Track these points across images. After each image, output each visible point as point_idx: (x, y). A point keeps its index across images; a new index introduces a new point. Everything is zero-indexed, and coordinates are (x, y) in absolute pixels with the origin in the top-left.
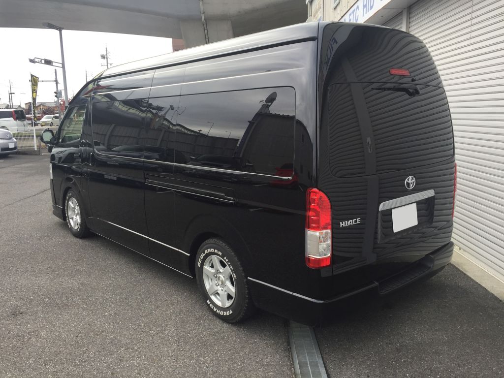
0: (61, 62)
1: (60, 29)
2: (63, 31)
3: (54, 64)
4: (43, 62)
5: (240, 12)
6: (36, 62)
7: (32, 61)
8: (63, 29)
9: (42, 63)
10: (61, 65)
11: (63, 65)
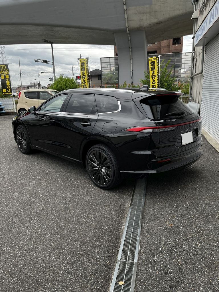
1: (52, 43)
2: (53, 44)
3: (48, 62)
4: (42, 61)
5: (150, 25)
6: (39, 62)
8: (53, 42)
9: (41, 62)
10: (52, 63)
11: (53, 63)
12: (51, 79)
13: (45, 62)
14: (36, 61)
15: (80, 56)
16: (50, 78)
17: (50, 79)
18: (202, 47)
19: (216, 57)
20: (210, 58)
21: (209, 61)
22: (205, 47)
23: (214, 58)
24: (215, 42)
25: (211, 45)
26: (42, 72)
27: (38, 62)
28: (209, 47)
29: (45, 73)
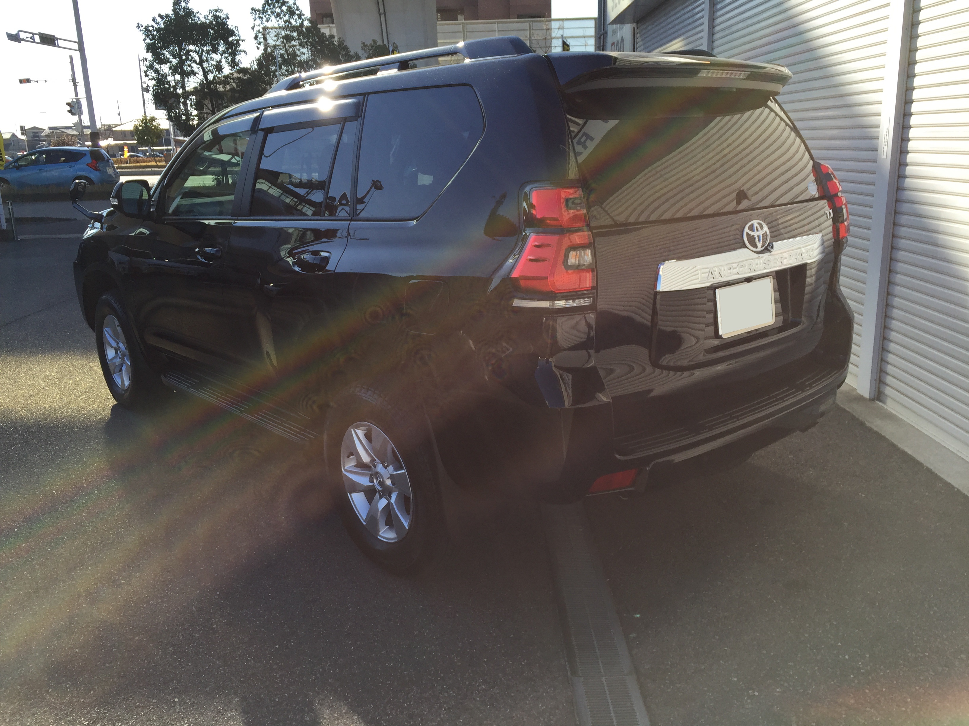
0: (77, 41)
3: (61, 43)
4: (37, 39)
6: (24, 40)
7: (14, 38)
9: (34, 42)
10: (76, 46)
12: (73, 108)
13: (48, 40)
16: (68, 104)
17: (68, 108)
27: (19, 41)
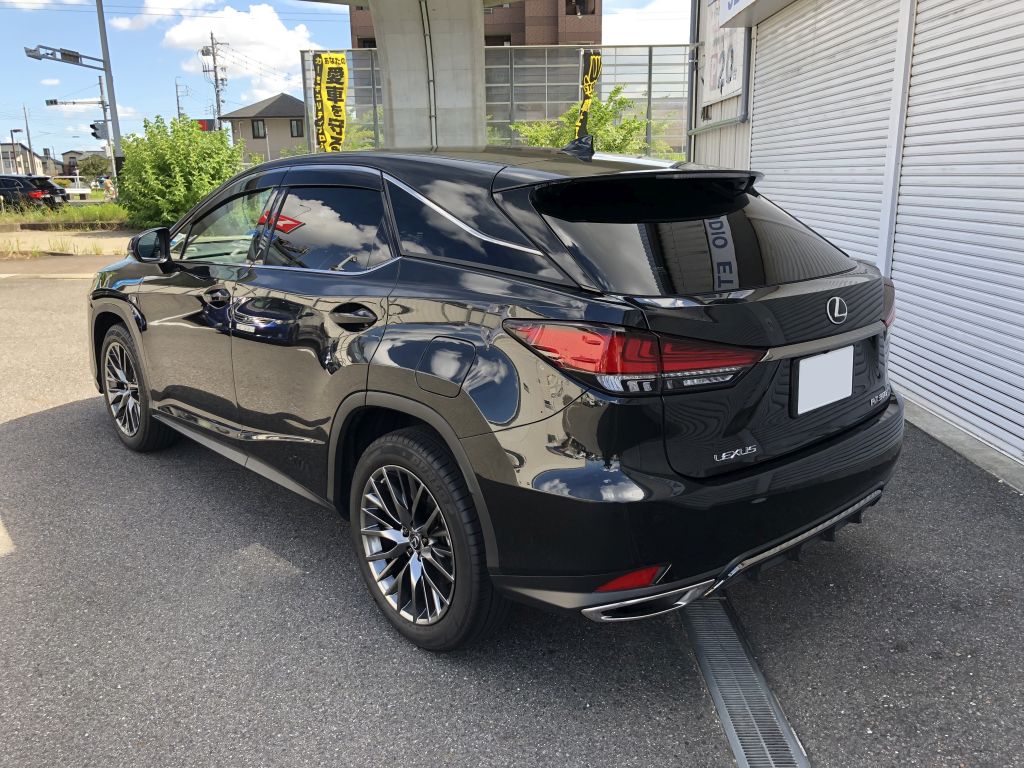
0: (101, 58)
3: (85, 61)
4: (59, 55)
6: (43, 56)
9: (55, 59)
10: (101, 65)
11: (106, 62)
12: (98, 131)
13: (71, 57)
14: (33, 54)
15: (212, 38)
16: (92, 126)
17: (93, 131)
18: (741, 32)
19: (809, 67)
20: (781, 71)
21: (777, 79)
22: (754, 29)
23: (804, 69)
24: (803, 16)
25: (781, 24)
26: (51, 98)
27: (39, 58)
28: (776, 31)
29: (66, 103)
